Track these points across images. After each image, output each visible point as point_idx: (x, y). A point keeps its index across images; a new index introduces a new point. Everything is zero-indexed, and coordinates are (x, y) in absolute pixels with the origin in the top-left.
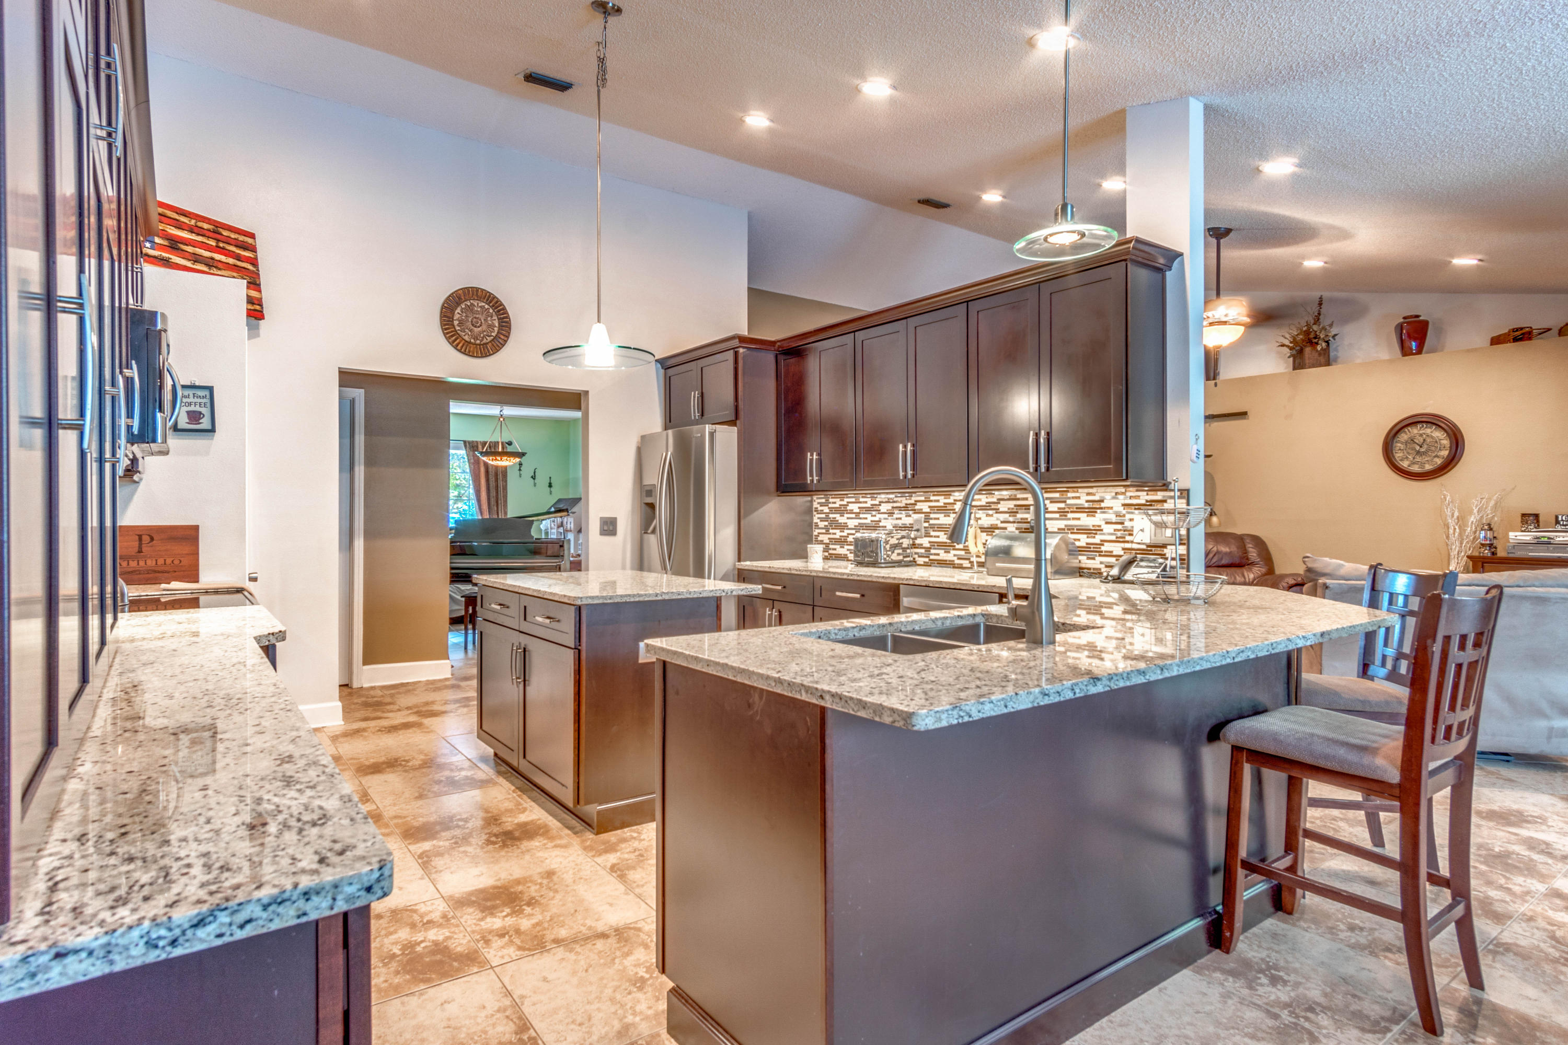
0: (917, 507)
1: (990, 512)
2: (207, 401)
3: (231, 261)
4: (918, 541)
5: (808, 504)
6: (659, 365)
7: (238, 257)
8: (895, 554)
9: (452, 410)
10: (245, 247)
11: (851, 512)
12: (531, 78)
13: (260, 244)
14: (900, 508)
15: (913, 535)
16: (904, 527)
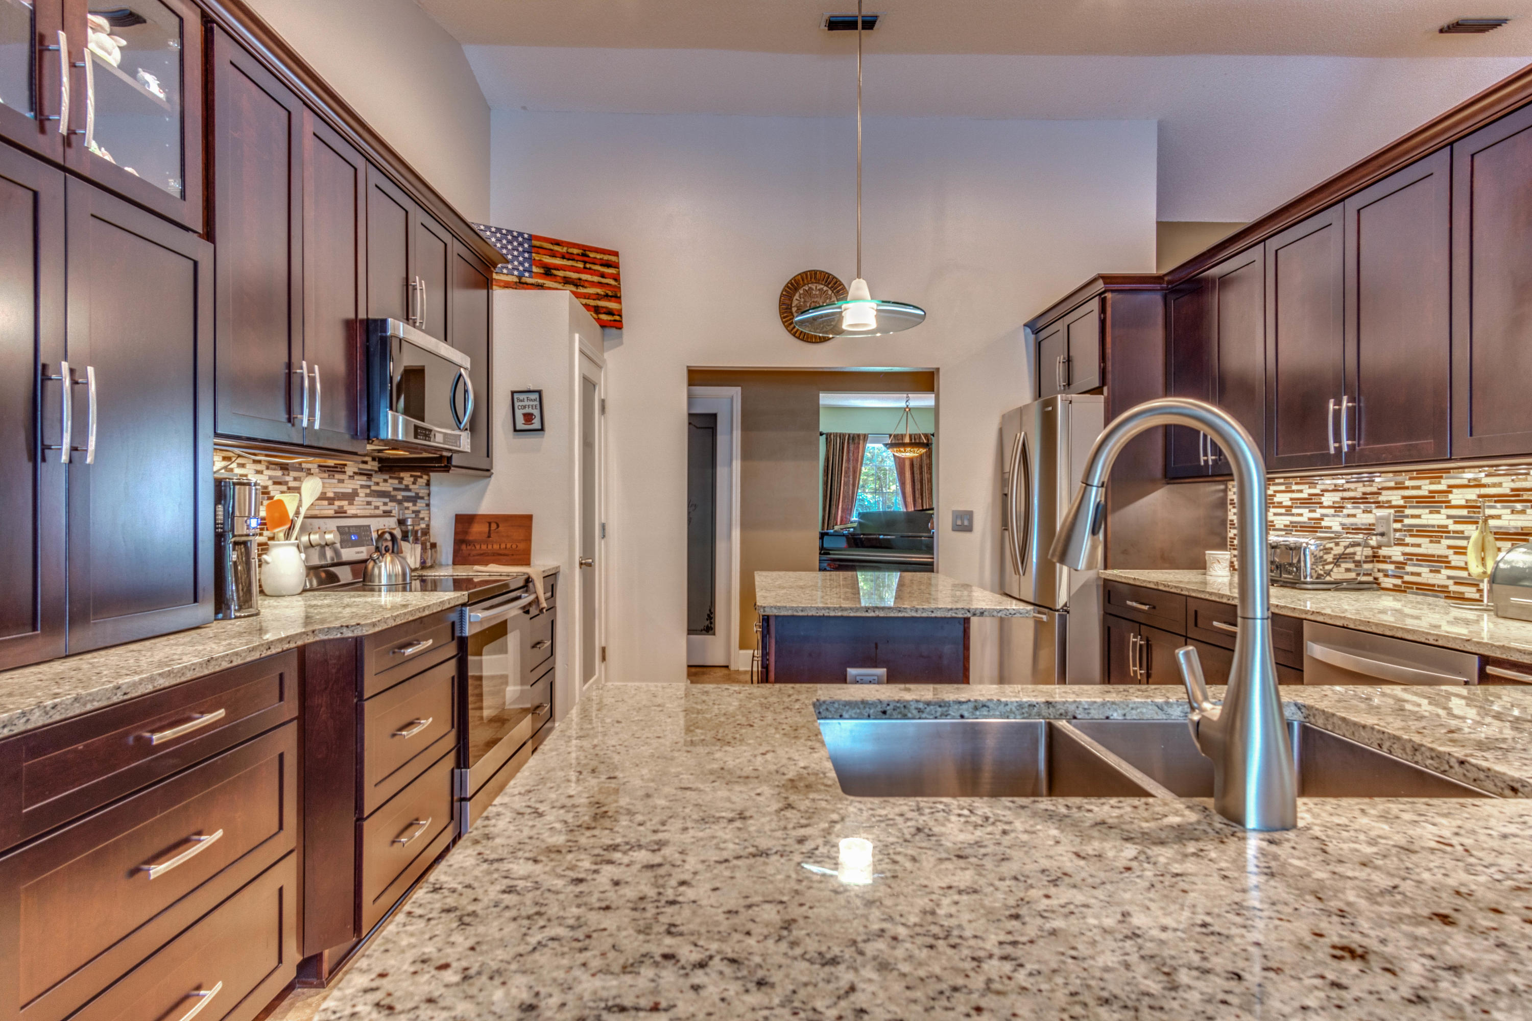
0: (1381, 498)
1: (1519, 506)
2: (537, 403)
3: (596, 279)
4: (1384, 552)
5: (1221, 494)
6: (1028, 330)
7: (603, 275)
8: (1342, 569)
9: (822, 402)
10: (608, 265)
11: (1280, 505)
12: (834, 24)
13: (622, 261)
14: (1354, 500)
15: (1373, 541)
16: (1357, 530)
